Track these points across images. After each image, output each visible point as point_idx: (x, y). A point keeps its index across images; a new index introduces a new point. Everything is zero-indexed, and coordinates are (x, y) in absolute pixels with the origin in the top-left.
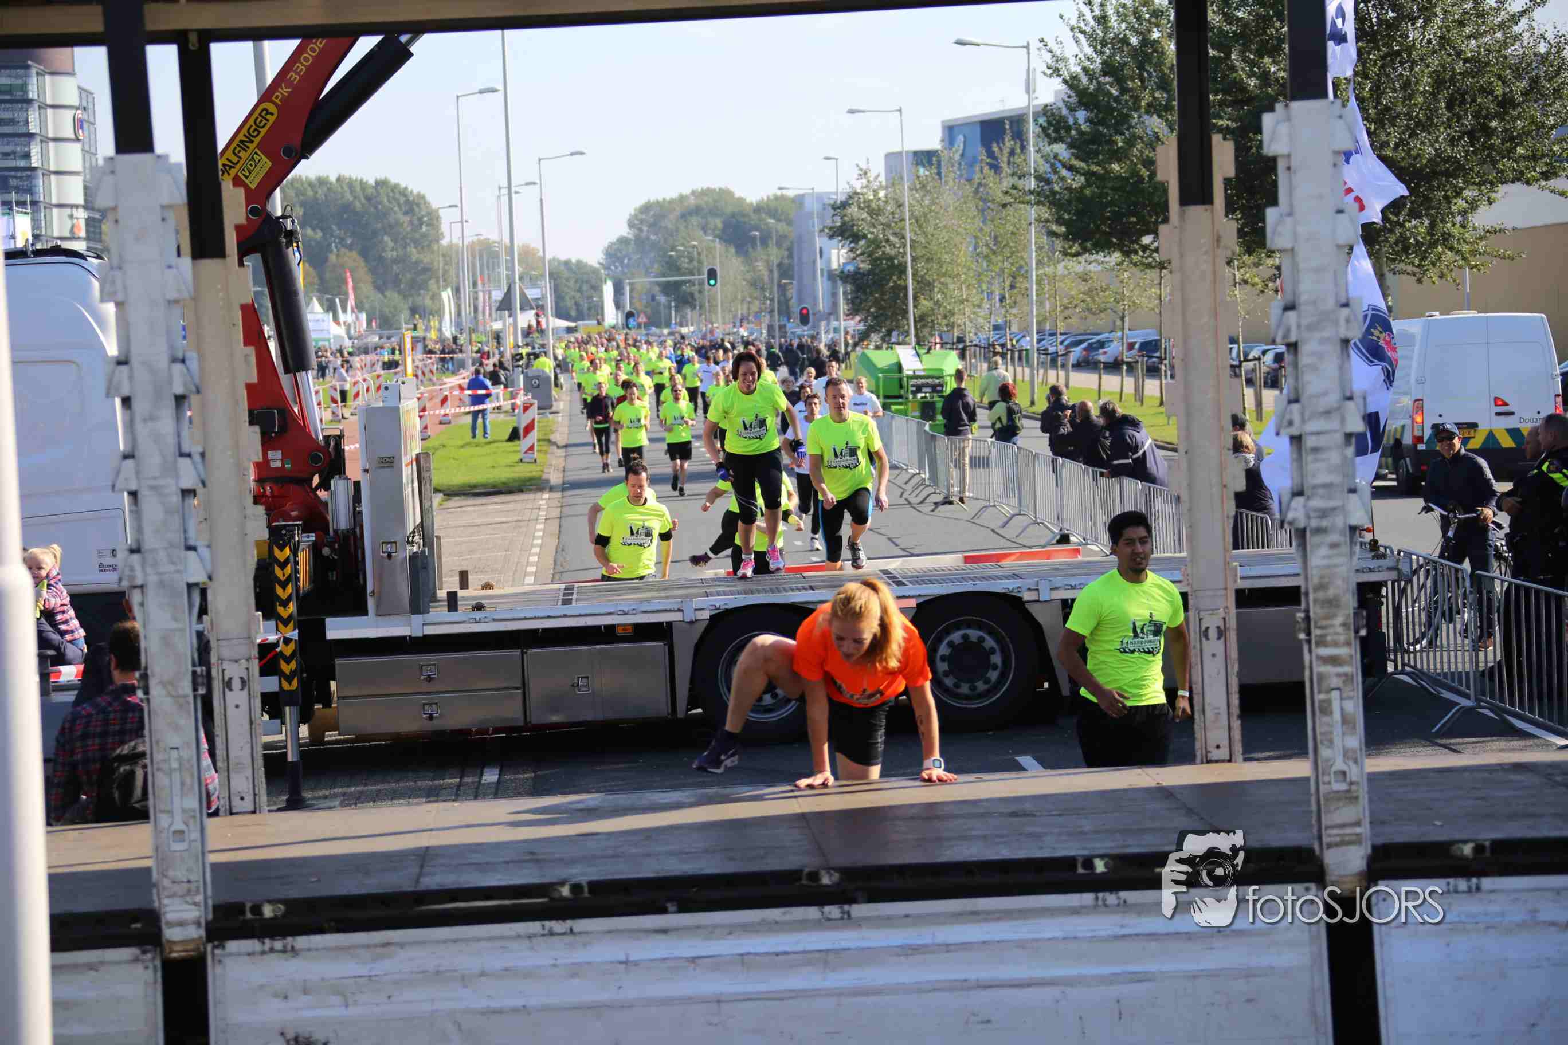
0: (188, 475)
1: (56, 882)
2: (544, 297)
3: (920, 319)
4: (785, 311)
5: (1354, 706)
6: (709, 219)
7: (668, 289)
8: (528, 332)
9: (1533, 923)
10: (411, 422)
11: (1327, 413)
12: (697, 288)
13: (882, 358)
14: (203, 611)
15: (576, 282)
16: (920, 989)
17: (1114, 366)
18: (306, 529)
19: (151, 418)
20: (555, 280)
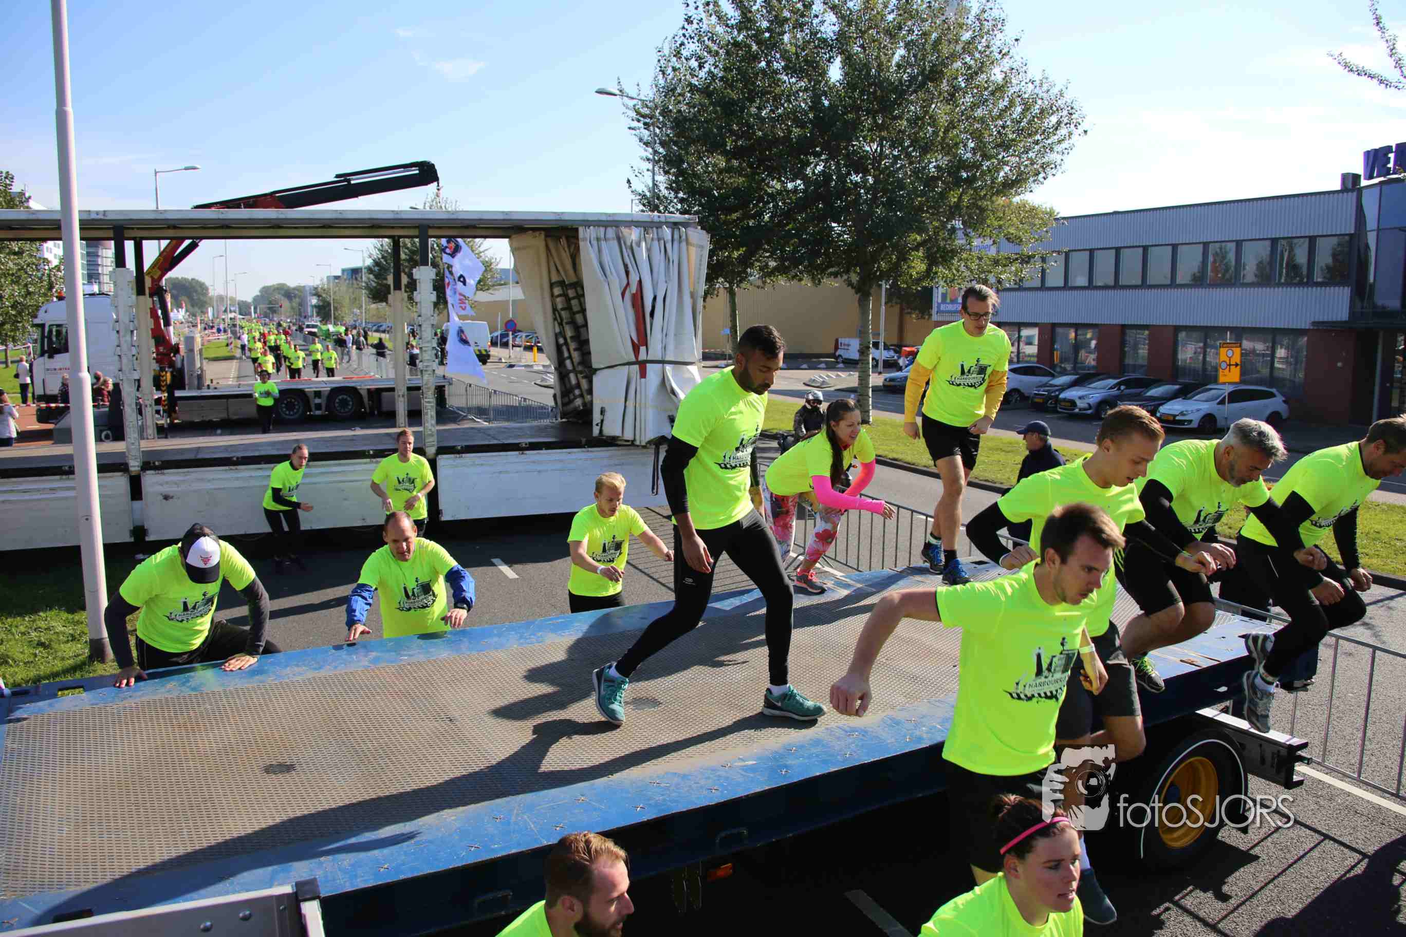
0: (134, 351)
1: (97, 455)
3: (335, 318)
4: (300, 315)
5: (434, 413)
7: (270, 308)
8: (231, 319)
9: (474, 465)
10: (198, 340)
11: (428, 342)
13: (324, 328)
14: (139, 386)
16: (326, 483)
17: (384, 332)
18: (169, 367)
19: (124, 336)
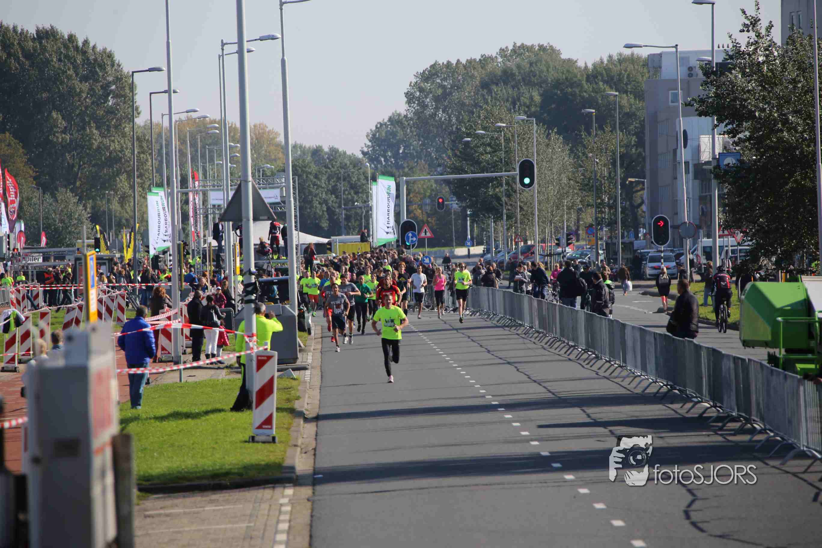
2: (284, 201)
6: (523, 89)
12: (505, 187)
15: (329, 179)
20: (300, 176)
